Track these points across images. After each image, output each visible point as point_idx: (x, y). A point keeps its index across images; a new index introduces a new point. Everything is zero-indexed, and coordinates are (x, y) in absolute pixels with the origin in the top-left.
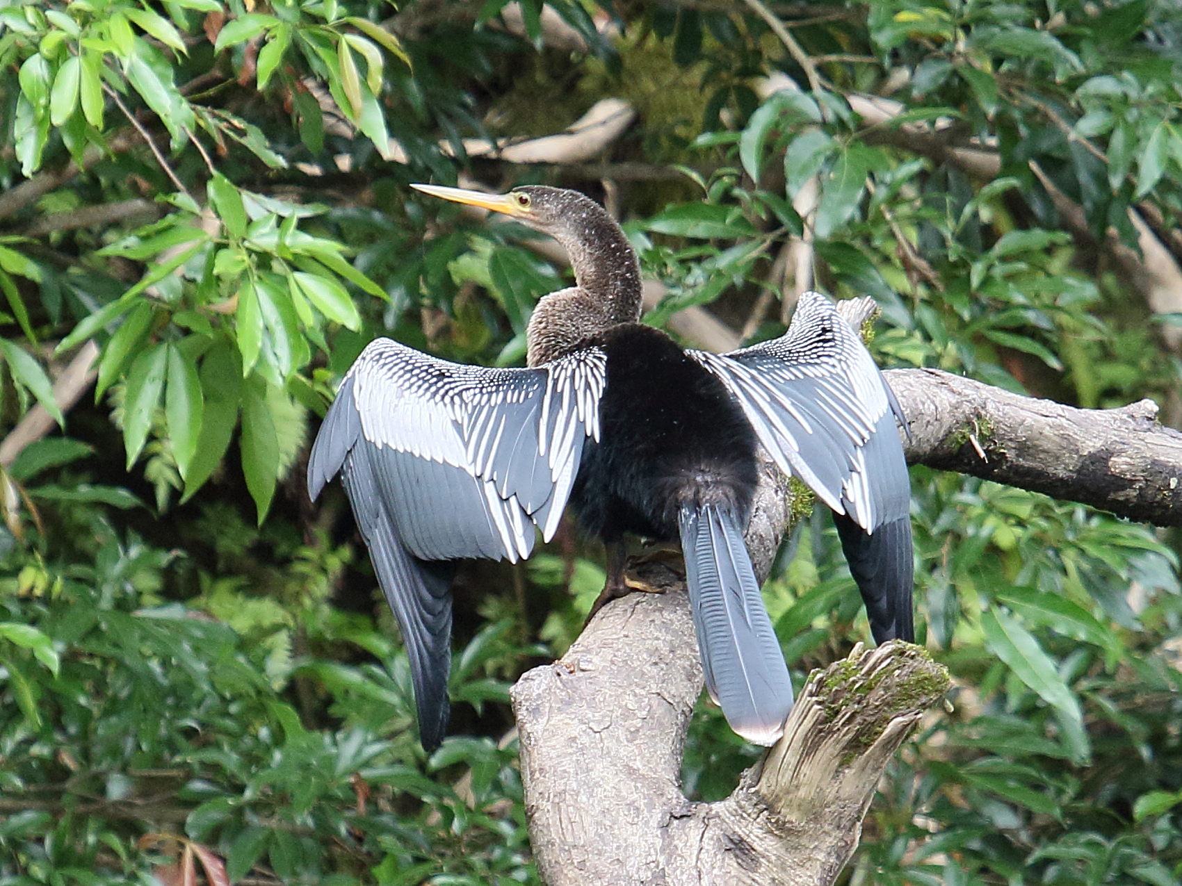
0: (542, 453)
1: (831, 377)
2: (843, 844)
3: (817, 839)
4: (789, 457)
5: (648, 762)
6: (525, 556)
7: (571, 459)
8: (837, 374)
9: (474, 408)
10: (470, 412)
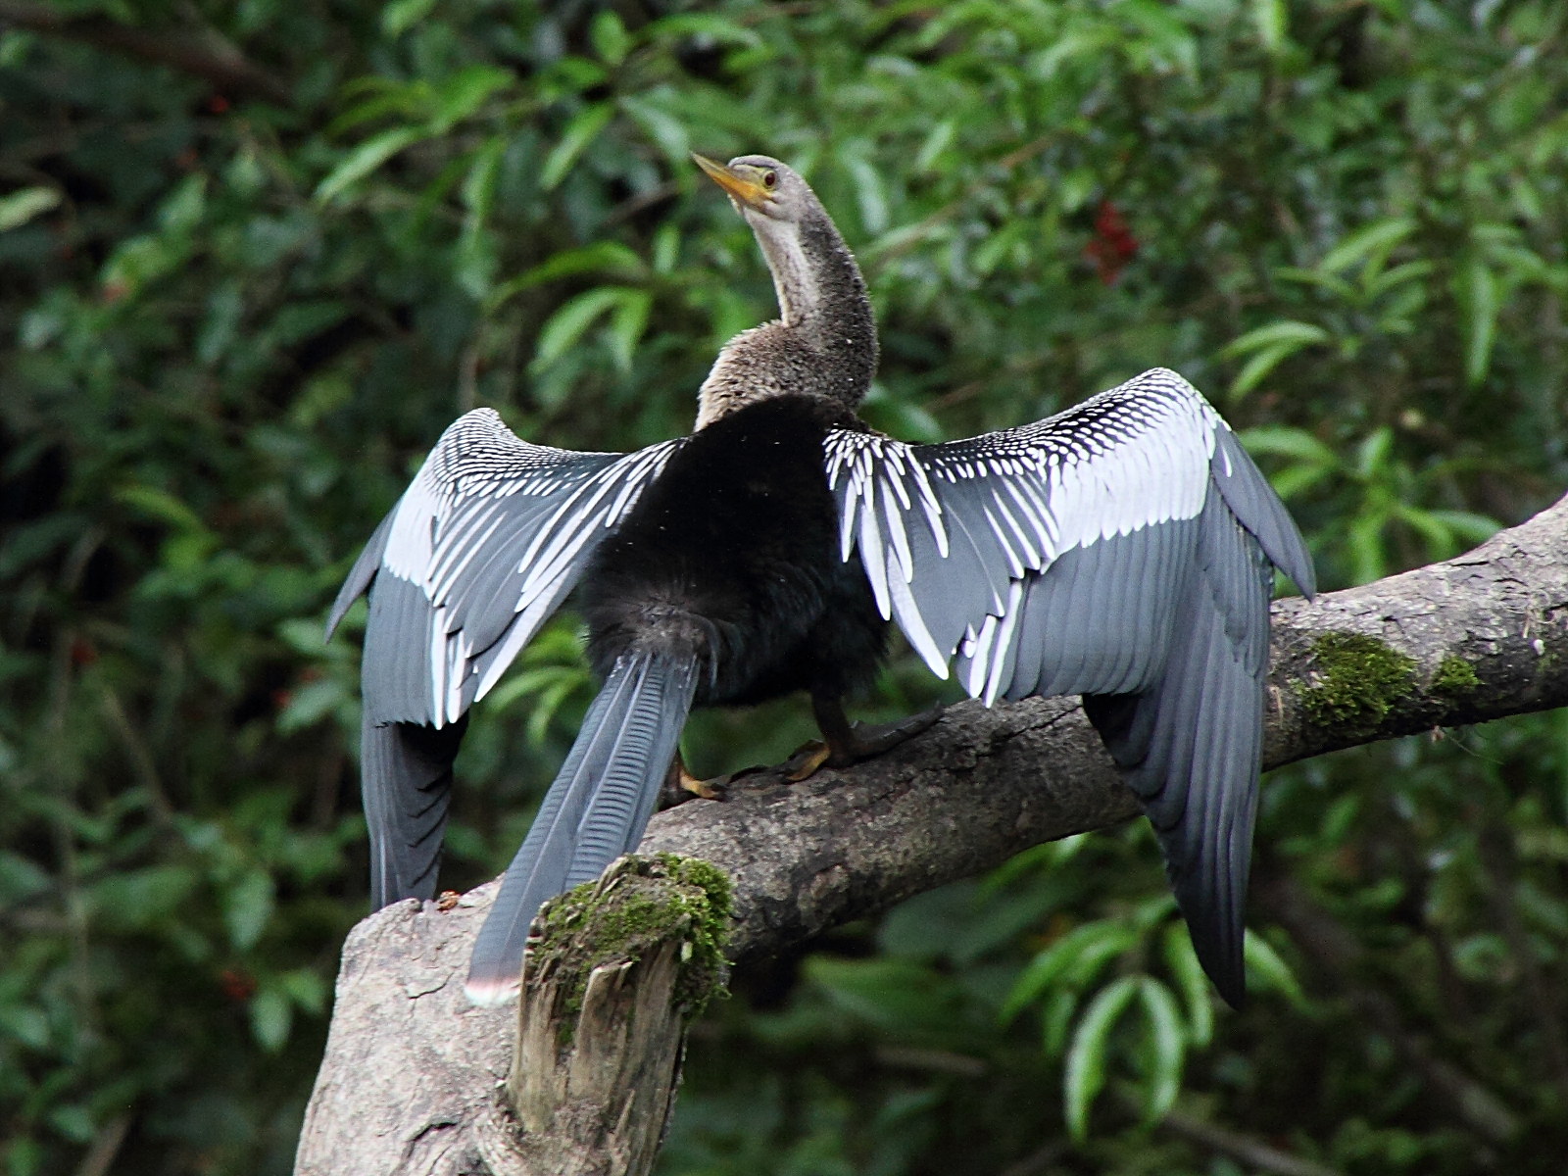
0: (521, 571)
1: (1025, 476)
2: (592, 1168)
3: (560, 1160)
4: (893, 591)
5: (470, 1044)
6: (453, 719)
7: (559, 581)
8: (1036, 473)
9: (466, 499)
10: (456, 504)
